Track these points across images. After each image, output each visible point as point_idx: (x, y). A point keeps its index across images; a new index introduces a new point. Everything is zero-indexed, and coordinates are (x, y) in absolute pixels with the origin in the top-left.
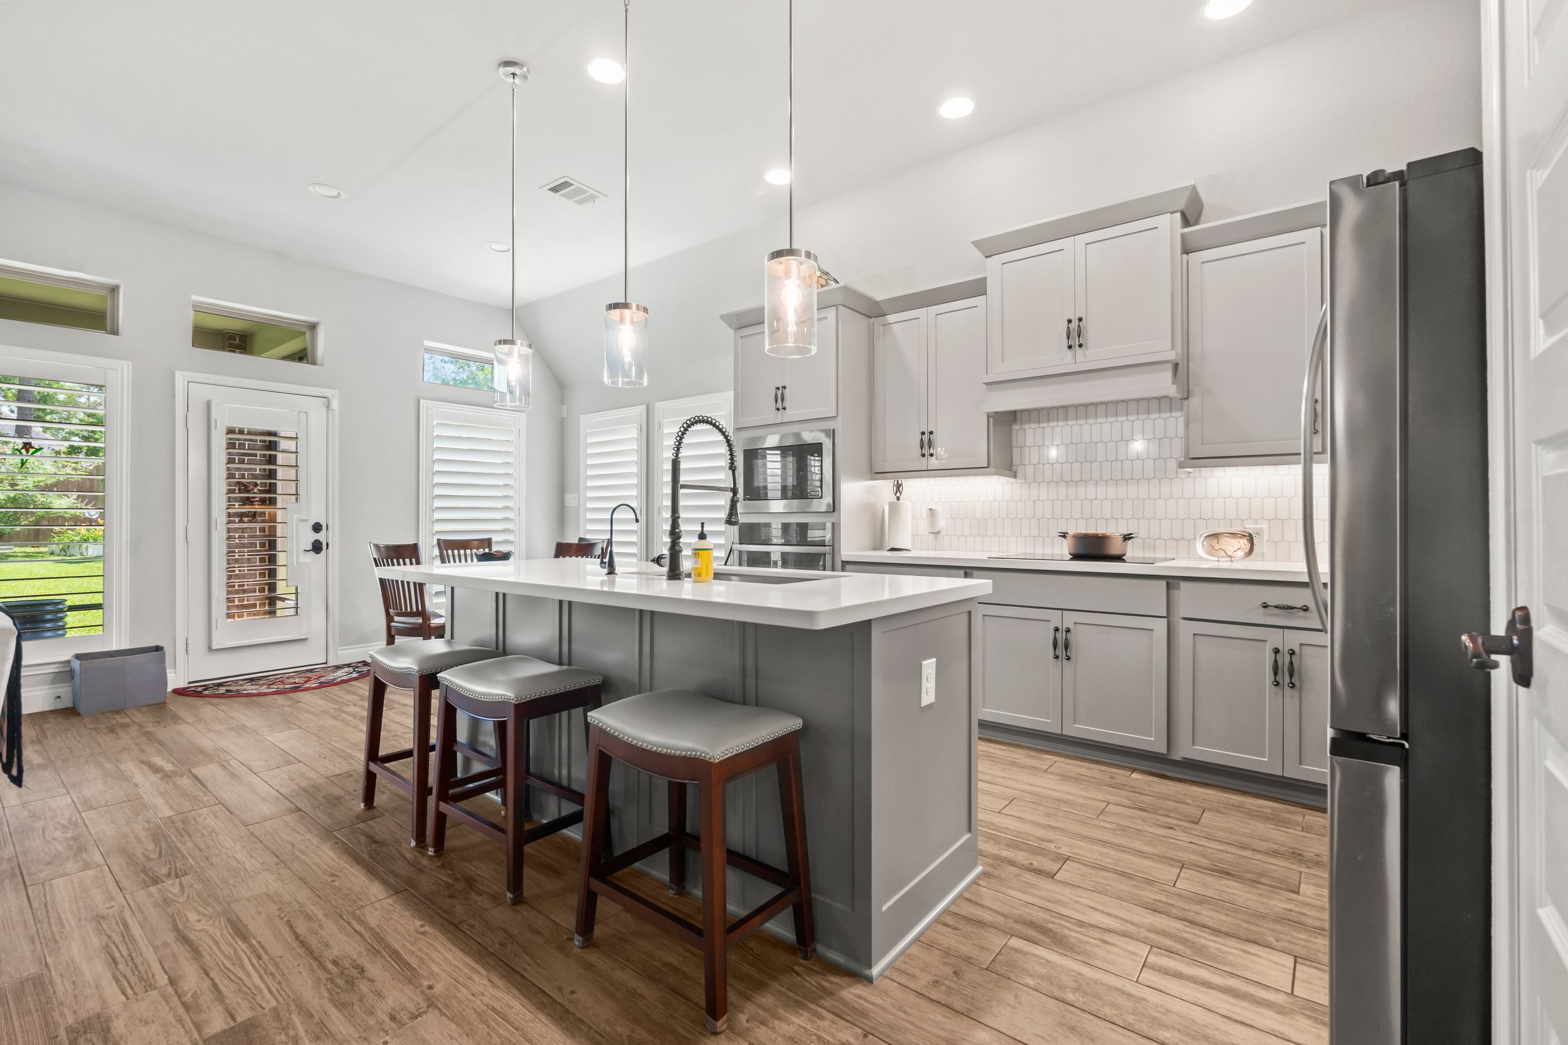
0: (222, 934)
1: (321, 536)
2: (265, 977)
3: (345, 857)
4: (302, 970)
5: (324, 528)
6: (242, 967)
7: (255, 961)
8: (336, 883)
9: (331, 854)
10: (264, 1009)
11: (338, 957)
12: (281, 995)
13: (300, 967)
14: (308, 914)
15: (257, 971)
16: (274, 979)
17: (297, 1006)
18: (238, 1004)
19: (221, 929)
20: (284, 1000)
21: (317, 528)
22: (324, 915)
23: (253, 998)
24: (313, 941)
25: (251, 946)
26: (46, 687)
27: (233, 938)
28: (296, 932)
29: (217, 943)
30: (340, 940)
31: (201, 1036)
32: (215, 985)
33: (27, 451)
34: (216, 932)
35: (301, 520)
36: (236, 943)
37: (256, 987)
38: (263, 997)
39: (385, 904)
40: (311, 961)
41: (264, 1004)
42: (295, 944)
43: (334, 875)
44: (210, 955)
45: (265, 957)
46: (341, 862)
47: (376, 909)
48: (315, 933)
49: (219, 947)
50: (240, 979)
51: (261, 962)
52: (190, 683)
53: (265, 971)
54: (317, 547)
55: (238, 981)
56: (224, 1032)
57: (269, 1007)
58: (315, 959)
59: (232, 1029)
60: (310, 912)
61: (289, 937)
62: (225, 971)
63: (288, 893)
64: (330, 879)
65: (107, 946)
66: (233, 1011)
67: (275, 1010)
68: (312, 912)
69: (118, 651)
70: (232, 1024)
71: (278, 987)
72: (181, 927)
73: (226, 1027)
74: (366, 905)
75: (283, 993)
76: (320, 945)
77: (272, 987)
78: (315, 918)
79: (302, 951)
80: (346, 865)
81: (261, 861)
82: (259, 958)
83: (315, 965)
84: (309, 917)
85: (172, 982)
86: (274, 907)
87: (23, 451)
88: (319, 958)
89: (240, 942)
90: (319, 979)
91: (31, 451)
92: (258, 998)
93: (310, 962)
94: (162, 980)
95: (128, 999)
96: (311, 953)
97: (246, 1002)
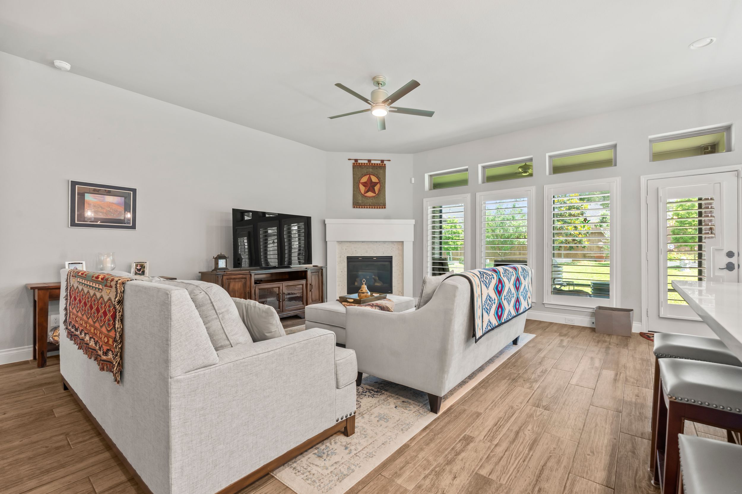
0: (527, 441)
1: (734, 260)
2: (516, 470)
3: (609, 448)
4: (527, 480)
5: (736, 255)
6: (516, 459)
7: (521, 461)
8: (588, 457)
9: (606, 441)
10: (499, 481)
11: (544, 489)
12: (510, 482)
13: (529, 478)
14: (560, 460)
15: (517, 465)
16: (516, 474)
17: (507, 492)
18: (497, 471)
19: (530, 439)
20: (508, 485)
21: (730, 254)
22: (564, 466)
23: (503, 473)
24: (546, 472)
25: (528, 454)
26: (589, 317)
27: (529, 445)
28: (546, 463)
29: (522, 442)
30: (554, 483)
31: (477, 471)
32: (502, 457)
33: (585, 222)
34: (527, 438)
35: (716, 250)
36: (527, 448)
37: (509, 470)
38: (505, 477)
39: (594, 486)
40: (535, 479)
41: (502, 480)
42: (539, 467)
43: (593, 453)
44: (515, 446)
45: (526, 463)
46: (604, 449)
47: (587, 484)
48: (551, 471)
49: (521, 445)
50: (510, 463)
51: (522, 463)
52: (649, 331)
53: (519, 468)
54: (730, 267)
55: (508, 463)
56: (482, 476)
57: (501, 482)
58: (537, 480)
59: (485, 477)
60: (562, 460)
61: (542, 463)
62: (511, 456)
63: (567, 444)
64: (589, 452)
65: (501, 418)
66: (493, 472)
67: (501, 485)
68: (563, 461)
69: (615, 308)
70: (487, 476)
71: (513, 478)
72: (522, 428)
73: (485, 475)
74: (586, 479)
75: (511, 482)
76: (546, 477)
77: (512, 476)
78: (560, 464)
79: (537, 472)
80: (604, 452)
81: (576, 423)
82: (524, 461)
83: (534, 482)
84: (559, 462)
85: (496, 445)
86: (554, 446)
87: (584, 222)
88: (538, 482)
89: (527, 449)
90: (526, 490)
91: (587, 221)
92: (504, 475)
93: (533, 480)
94: (495, 442)
95: (483, 439)
96: (540, 477)
97: (500, 473)
